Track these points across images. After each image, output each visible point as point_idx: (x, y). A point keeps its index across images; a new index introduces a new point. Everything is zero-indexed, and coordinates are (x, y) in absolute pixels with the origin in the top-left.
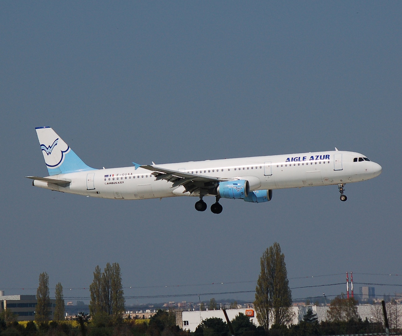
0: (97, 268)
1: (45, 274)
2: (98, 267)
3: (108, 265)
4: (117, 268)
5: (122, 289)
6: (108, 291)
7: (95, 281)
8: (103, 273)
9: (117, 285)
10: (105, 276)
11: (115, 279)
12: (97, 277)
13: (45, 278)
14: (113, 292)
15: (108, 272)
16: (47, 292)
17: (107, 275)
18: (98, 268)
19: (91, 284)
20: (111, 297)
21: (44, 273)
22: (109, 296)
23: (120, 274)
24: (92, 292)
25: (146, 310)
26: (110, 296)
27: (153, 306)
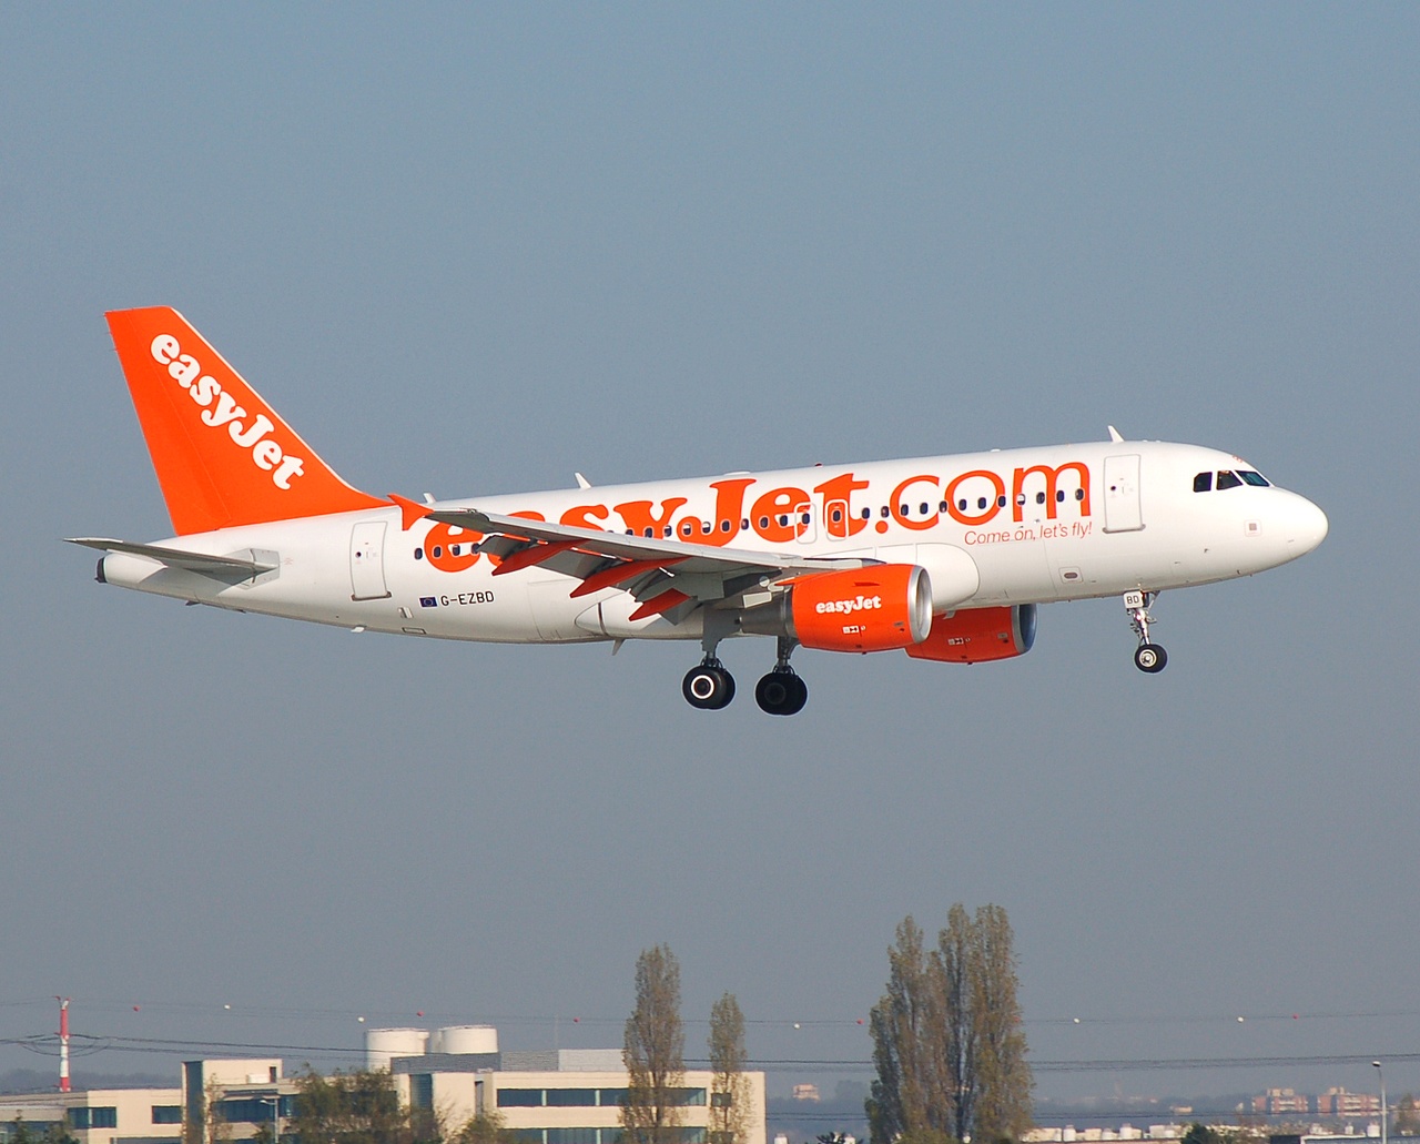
0: (903, 929)
1: (663, 954)
2: (908, 922)
3: (955, 916)
4: (997, 931)
5: (1022, 1029)
6: (957, 1035)
7: (896, 985)
8: (934, 954)
9: (995, 1007)
10: (939, 964)
11: (989, 983)
12: (902, 973)
13: (664, 976)
14: (977, 1040)
15: (954, 947)
16: (674, 1038)
17: (949, 962)
18: (908, 932)
19: (876, 1003)
20: (969, 1063)
21: (661, 947)
22: (959, 1056)
23: (1011, 956)
24: (880, 1043)
25: (1152, 1128)
26: (963, 1059)
27: (1189, 1109)
